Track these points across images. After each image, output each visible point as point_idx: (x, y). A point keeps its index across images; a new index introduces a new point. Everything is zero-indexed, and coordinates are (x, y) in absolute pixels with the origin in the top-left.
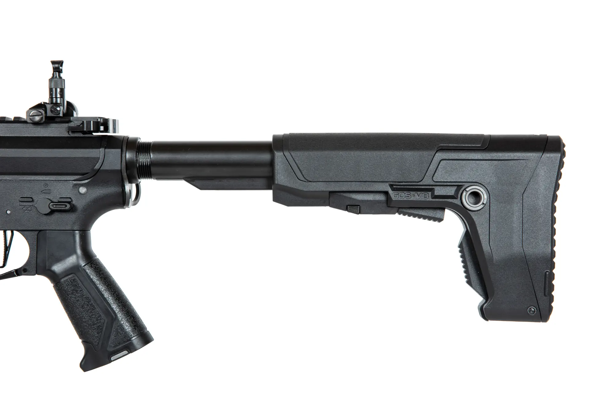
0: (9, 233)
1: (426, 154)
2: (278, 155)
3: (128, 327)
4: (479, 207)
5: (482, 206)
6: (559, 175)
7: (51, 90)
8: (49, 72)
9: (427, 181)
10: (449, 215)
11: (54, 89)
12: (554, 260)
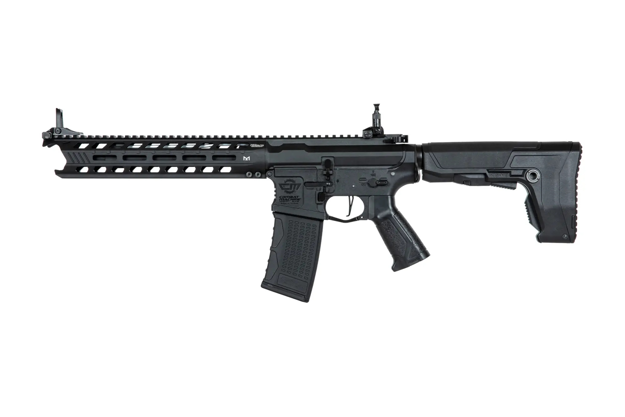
0: (351, 197)
1: (506, 153)
2: (427, 155)
3: (418, 248)
4: (535, 181)
5: (537, 180)
6: (579, 163)
7: (374, 120)
8: (373, 109)
9: (507, 167)
10: (519, 186)
11: (375, 120)
12: (577, 209)
